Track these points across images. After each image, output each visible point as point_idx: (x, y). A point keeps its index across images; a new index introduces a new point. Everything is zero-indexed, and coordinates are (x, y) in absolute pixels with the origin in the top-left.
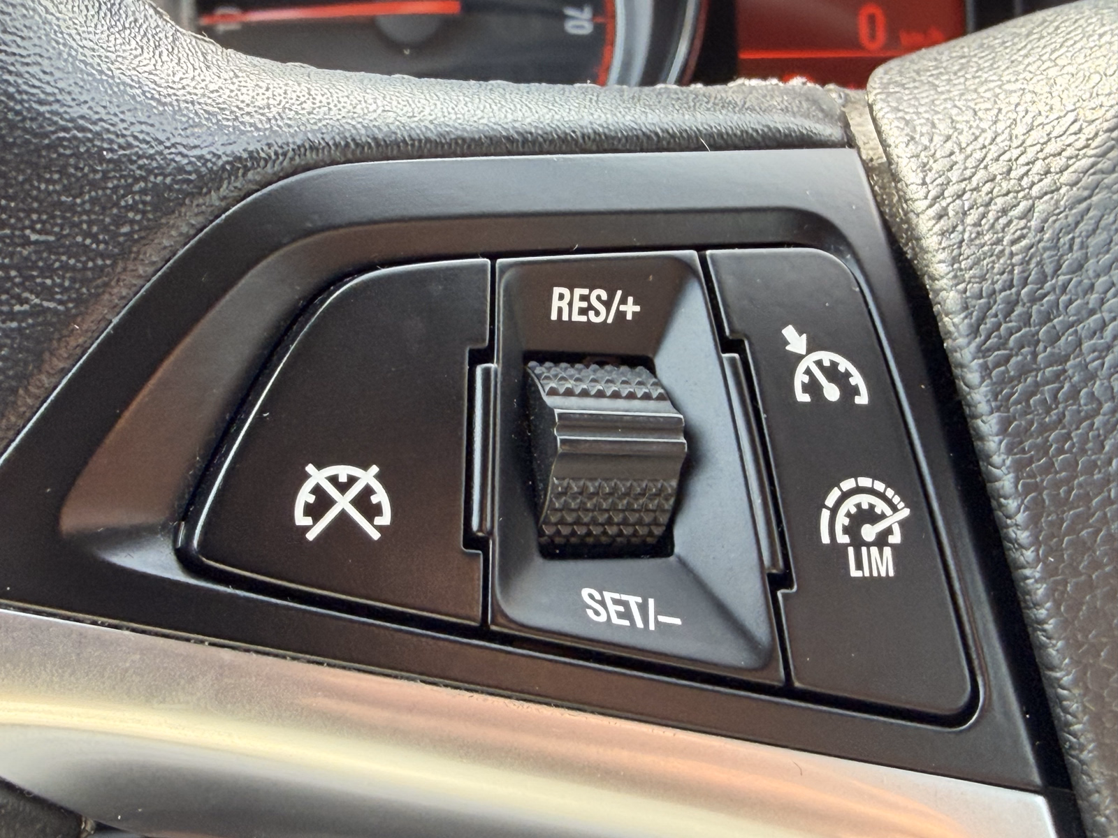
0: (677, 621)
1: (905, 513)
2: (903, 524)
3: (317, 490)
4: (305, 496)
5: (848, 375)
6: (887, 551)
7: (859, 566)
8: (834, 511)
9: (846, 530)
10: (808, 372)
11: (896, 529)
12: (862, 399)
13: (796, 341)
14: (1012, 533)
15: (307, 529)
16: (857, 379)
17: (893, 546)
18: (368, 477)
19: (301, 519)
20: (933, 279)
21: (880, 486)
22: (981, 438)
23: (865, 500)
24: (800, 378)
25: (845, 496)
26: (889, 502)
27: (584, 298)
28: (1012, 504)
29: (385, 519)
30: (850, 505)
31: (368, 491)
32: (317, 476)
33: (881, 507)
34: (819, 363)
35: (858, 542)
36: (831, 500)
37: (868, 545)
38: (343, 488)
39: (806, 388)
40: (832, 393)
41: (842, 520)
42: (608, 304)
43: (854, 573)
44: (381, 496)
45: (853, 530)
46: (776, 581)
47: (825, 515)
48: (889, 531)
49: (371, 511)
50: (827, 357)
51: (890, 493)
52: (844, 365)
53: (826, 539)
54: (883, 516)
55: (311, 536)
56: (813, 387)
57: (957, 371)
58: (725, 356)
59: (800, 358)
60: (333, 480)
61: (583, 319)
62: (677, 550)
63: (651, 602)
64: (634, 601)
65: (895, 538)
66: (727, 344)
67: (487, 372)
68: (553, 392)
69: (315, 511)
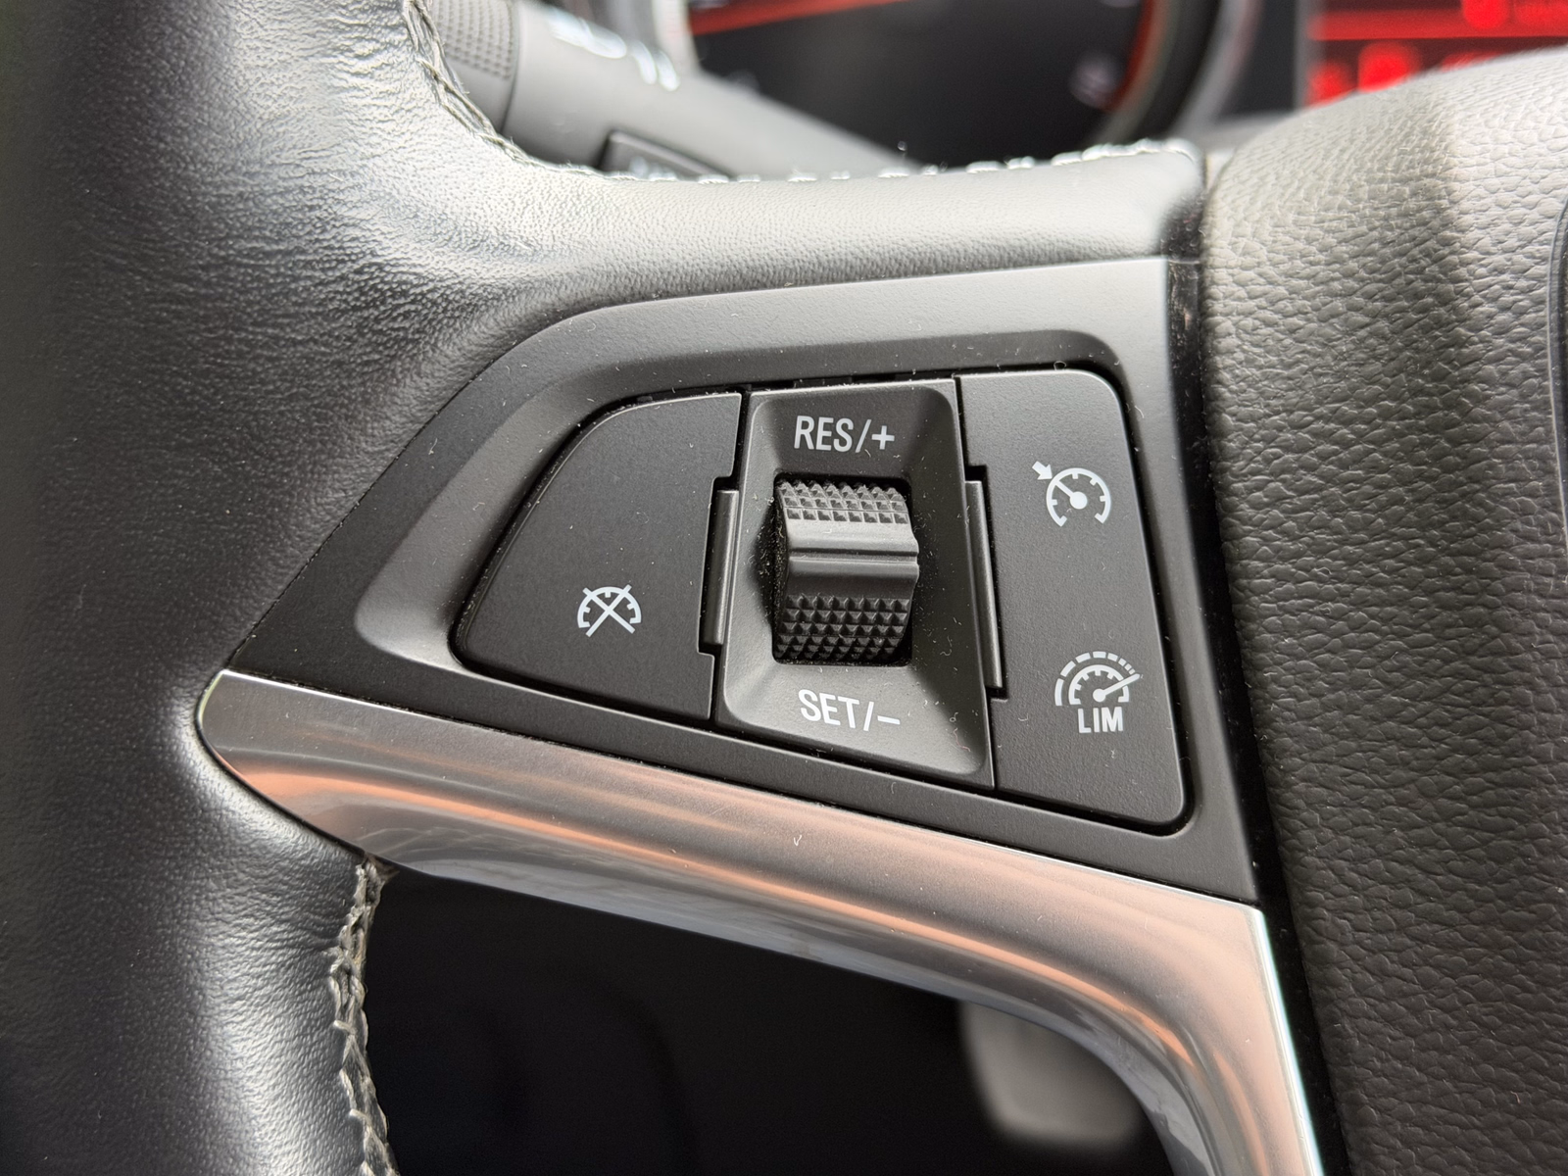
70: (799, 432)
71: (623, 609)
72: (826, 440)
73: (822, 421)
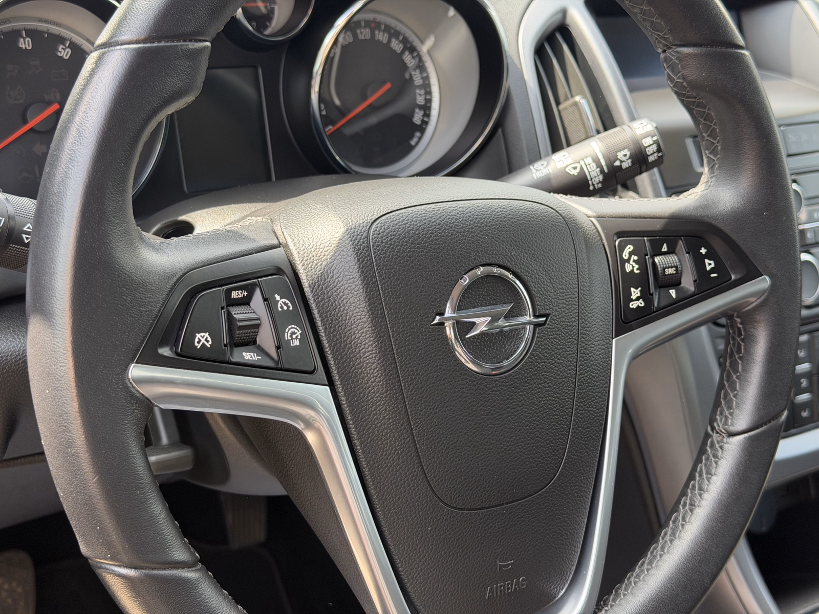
0: (260, 358)
1: (301, 332)
2: (300, 334)
3: (199, 339)
4: (197, 340)
5: (288, 303)
6: (298, 340)
7: (293, 344)
8: (288, 333)
9: (290, 336)
10: (281, 304)
11: (299, 335)
12: (291, 309)
13: (277, 297)
14: (321, 334)
15: (197, 346)
16: (290, 304)
17: (299, 339)
18: (207, 335)
19: (196, 344)
20: (302, 280)
21: (296, 327)
22: (314, 315)
23: (293, 330)
24: (279, 305)
25: (289, 329)
26: (297, 330)
27: (238, 293)
28: (321, 328)
29: (210, 343)
30: (290, 331)
31: (207, 338)
32: (198, 336)
33: (296, 331)
34: (282, 302)
35: (292, 339)
36: (287, 331)
37: (294, 339)
38: (203, 337)
39: (281, 307)
40: (285, 308)
41: (289, 335)
42: (242, 293)
43: (292, 345)
44: (209, 339)
45: (291, 336)
46: (278, 348)
47: (286, 333)
48: (298, 336)
49: (208, 342)
50: (284, 300)
51: (298, 328)
52: (287, 302)
53: (286, 339)
54: (297, 333)
55: (198, 347)
56: (282, 307)
57: (308, 300)
58: (265, 302)
59: (279, 301)
60: (201, 336)
61: (237, 297)
62: (258, 343)
63: (255, 354)
64: (252, 354)
65: (299, 337)
66: (265, 300)
67: (224, 311)
68: (235, 314)
69: (199, 342)
70: (233, 295)
71: (206, 340)
72: (237, 296)
73: (237, 292)
